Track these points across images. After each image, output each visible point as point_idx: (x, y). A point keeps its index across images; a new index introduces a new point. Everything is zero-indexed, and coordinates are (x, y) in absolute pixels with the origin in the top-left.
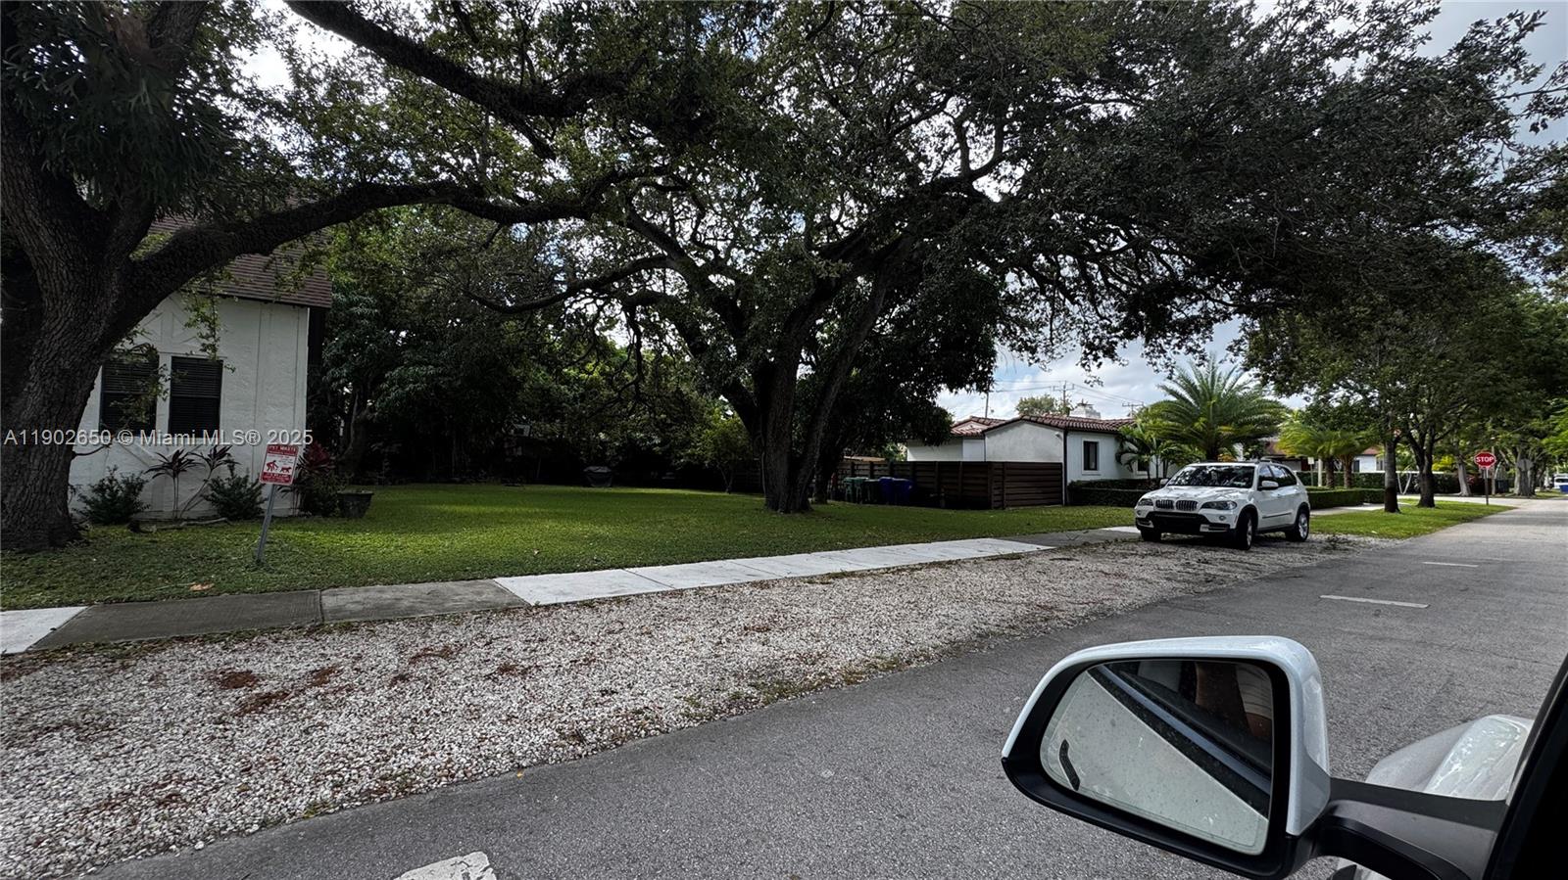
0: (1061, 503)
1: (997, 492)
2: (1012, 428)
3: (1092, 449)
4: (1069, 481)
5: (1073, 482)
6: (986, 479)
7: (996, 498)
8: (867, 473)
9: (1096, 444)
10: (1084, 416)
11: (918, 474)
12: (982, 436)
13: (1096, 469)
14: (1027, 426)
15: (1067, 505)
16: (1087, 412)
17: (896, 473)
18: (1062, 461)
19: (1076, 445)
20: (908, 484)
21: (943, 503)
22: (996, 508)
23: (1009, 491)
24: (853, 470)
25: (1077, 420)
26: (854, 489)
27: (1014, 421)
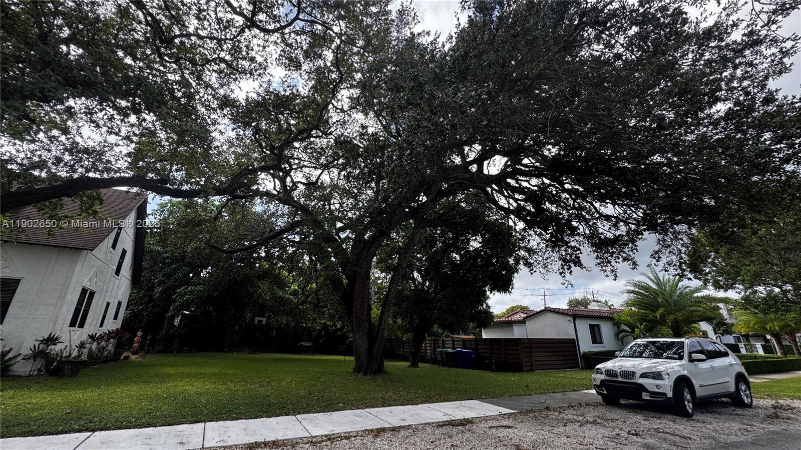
0: (579, 367)
1: (526, 359)
2: (540, 315)
3: (596, 329)
4: (582, 351)
5: (585, 353)
6: (518, 350)
7: (526, 364)
8: (451, 346)
9: (598, 326)
10: (597, 308)
11: (479, 347)
12: (523, 322)
13: (601, 343)
14: (549, 315)
15: (583, 369)
16: (599, 306)
17: (467, 346)
18: (575, 338)
19: (583, 328)
20: (472, 353)
21: (494, 367)
22: (527, 371)
23: (537, 359)
24: (443, 344)
25: (593, 311)
26: (442, 357)
27: (541, 311)
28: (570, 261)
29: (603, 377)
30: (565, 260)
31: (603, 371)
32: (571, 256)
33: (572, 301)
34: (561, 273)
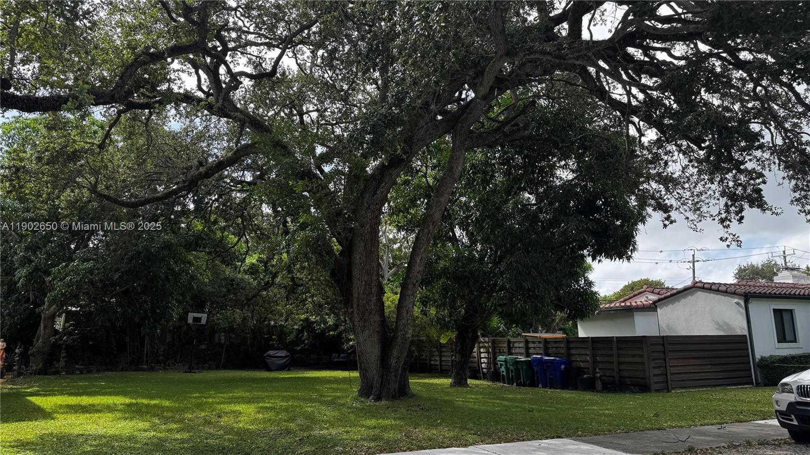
0: (752, 383)
1: (657, 371)
2: (685, 297)
3: (786, 317)
4: (758, 356)
5: (763, 359)
6: (642, 356)
7: (656, 379)
8: (523, 351)
9: (791, 311)
10: (791, 281)
11: (573, 352)
12: (652, 308)
13: (795, 341)
14: (701, 295)
15: (758, 384)
16: (794, 277)
17: (550, 351)
18: (746, 333)
19: (763, 315)
20: (560, 363)
21: (599, 385)
22: (658, 391)
23: (674, 370)
24: (510, 348)
25: (782, 286)
26: (507, 369)
27: (686, 290)
28: (742, 198)
29: (792, 398)
30: (733, 197)
31: (794, 387)
32: (745, 188)
33: (745, 270)
34: (722, 221)
